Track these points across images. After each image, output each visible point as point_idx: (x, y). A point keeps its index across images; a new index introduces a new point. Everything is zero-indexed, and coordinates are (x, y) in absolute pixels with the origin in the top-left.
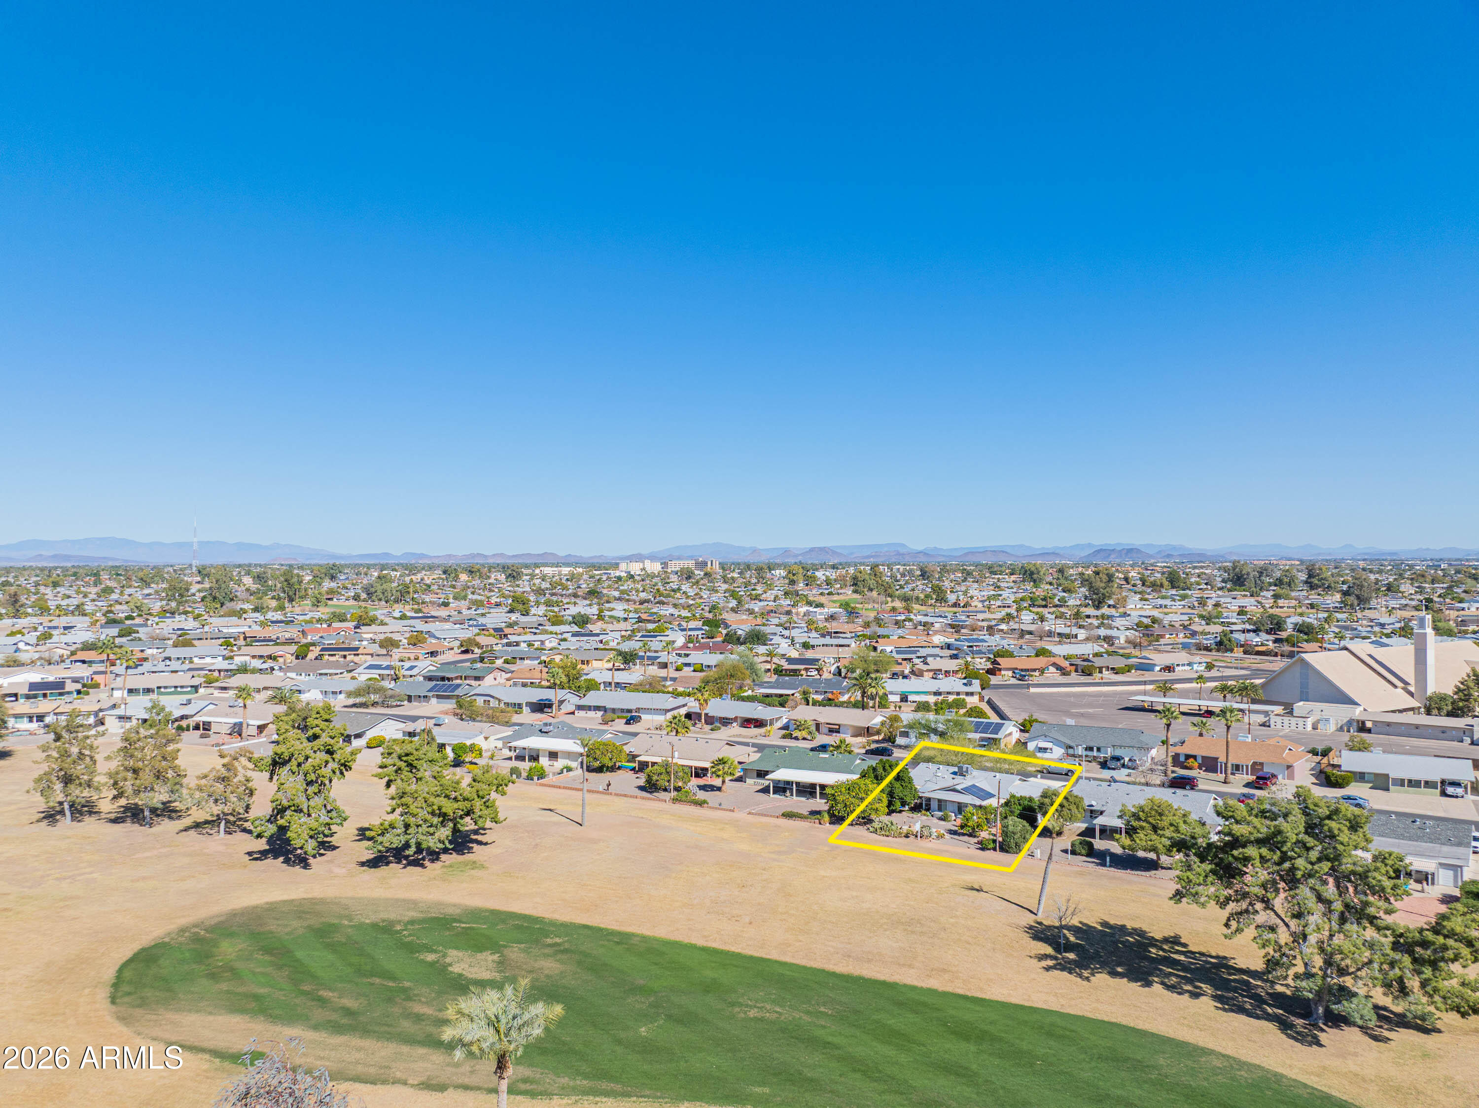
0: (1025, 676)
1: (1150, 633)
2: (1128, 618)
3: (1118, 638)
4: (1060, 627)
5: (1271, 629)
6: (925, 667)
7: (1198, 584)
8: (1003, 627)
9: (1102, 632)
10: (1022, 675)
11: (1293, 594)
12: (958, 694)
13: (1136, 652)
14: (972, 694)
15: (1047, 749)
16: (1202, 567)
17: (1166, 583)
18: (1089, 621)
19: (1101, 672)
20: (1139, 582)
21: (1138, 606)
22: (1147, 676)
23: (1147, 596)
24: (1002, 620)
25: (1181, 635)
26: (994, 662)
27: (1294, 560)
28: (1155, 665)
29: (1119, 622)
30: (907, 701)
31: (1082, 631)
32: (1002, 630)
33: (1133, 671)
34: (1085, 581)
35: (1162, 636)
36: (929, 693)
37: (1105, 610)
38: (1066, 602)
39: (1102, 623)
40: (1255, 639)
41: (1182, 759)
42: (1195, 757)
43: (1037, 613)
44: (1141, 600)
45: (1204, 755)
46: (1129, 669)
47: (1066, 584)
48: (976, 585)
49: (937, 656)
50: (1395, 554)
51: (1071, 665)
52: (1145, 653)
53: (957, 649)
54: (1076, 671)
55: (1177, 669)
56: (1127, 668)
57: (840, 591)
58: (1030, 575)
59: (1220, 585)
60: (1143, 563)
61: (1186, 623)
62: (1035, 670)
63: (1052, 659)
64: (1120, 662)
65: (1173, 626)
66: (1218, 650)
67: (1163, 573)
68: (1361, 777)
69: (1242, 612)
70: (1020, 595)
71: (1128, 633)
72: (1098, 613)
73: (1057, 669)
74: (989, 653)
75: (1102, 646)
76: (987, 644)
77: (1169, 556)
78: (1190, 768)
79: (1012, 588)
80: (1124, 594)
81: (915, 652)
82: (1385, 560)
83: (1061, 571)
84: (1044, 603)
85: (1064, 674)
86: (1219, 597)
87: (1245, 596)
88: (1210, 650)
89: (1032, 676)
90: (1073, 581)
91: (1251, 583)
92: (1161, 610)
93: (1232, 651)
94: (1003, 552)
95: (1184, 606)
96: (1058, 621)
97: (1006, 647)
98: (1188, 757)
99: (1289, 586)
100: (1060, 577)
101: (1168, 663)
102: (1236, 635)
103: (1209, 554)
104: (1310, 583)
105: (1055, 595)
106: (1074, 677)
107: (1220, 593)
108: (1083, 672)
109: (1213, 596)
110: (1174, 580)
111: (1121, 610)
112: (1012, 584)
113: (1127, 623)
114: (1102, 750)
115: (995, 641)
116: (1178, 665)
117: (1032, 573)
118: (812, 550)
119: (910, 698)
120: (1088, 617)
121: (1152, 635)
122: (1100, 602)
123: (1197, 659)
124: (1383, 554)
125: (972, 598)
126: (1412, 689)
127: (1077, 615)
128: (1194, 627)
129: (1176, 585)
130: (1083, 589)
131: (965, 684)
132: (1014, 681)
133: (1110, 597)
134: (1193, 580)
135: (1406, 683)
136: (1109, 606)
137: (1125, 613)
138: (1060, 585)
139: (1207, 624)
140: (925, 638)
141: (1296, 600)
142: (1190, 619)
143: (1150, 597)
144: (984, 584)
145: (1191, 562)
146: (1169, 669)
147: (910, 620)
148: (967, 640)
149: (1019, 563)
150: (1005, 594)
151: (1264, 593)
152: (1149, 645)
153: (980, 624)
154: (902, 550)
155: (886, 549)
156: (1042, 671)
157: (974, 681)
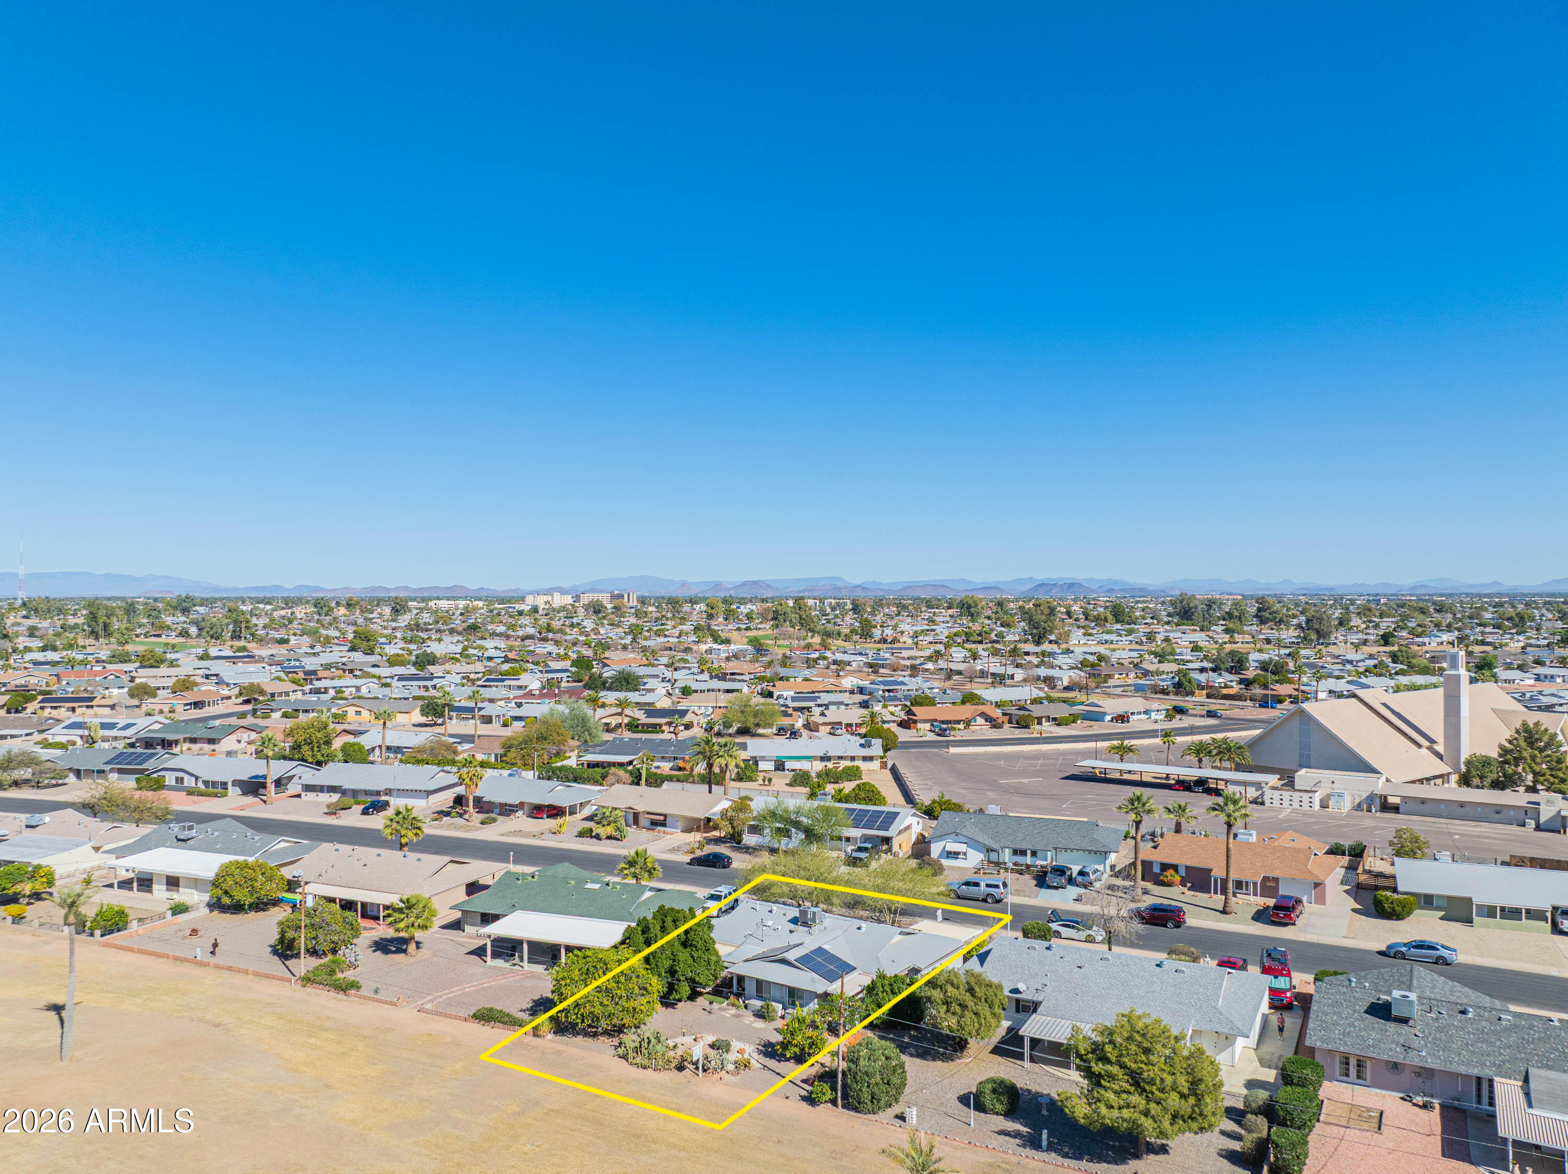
0: (945, 730)
1: (1096, 672)
2: (1071, 655)
3: (1061, 679)
4: (995, 666)
5: (1232, 667)
6: (821, 720)
7: (1144, 618)
8: (930, 666)
9: (1043, 672)
10: (942, 728)
11: (1245, 628)
12: (853, 759)
13: (1081, 697)
14: (871, 759)
15: (959, 853)
16: (1144, 602)
17: (1110, 617)
18: (1028, 658)
19: (1040, 723)
20: (1081, 616)
21: (1082, 642)
22: (1096, 728)
23: (1091, 631)
24: (930, 658)
25: (1132, 675)
26: (910, 712)
27: (1235, 594)
28: (1105, 714)
29: (1061, 660)
30: (784, 769)
31: (1019, 671)
32: (927, 670)
33: (1079, 722)
34: (1027, 616)
35: (1111, 676)
36: (814, 758)
37: (1046, 647)
38: (1003, 637)
39: (1043, 661)
40: (1218, 680)
41: (1156, 869)
42: (1175, 868)
43: (970, 650)
44: (1085, 634)
45: (1189, 864)
46: (1074, 718)
47: (1006, 618)
48: (909, 620)
49: (841, 703)
50: (1332, 589)
51: (1004, 714)
52: (1093, 700)
53: (871, 694)
54: (1010, 722)
55: (1132, 718)
56: (1071, 718)
57: (759, 626)
58: (968, 608)
59: (1166, 619)
60: (1085, 598)
61: (1136, 661)
62: (958, 722)
63: (981, 708)
64: (1062, 711)
65: (1122, 664)
66: (1176, 694)
67: (1106, 608)
68: (1428, 901)
69: (1196, 648)
70: (955, 630)
71: (1071, 673)
72: (1038, 649)
73: (986, 720)
74: (905, 699)
75: (1041, 689)
76: (905, 688)
77: (1111, 590)
78: (1169, 884)
79: (947, 622)
80: (1067, 629)
81: (814, 699)
82: (1325, 595)
83: (1000, 604)
84: (980, 638)
85: (994, 727)
86: (1167, 631)
87: (1195, 630)
88: (1168, 694)
89: (955, 729)
90: (1012, 615)
91: (1198, 617)
92: (1107, 646)
93: (1192, 694)
94: (944, 586)
95: (1131, 641)
96: (992, 659)
97: (927, 691)
98: (1165, 867)
99: (1240, 619)
100: (999, 610)
101: (1120, 710)
102: (1195, 676)
103: (1150, 588)
104: (1261, 617)
105: (992, 630)
106: (1008, 731)
107: (1166, 627)
108: (1018, 723)
109: (1162, 632)
110: (1119, 614)
111: (1064, 646)
112: (948, 619)
113: (1069, 661)
114: (1039, 854)
115: (915, 684)
116: (1133, 714)
117: (969, 607)
118: (745, 584)
119: (788, 765)
120: (1027, 654)
121: (1099, 675)
122: (1040, 638)
123: (1155, 705)
124: (1322, 589)
125: (902, 633)
126: (1440, 748)
127: (1014, 652)
128: (1145, 666)
129: (1121, 619)
130: (1023, 624)
131: (862, 745)
132: (931, 737)
133: (1051, 632)
134: (1138, 614)
135: (1432, 741)
136: (1051, 642)
137: (1068, 649)
138: (998, 619)
139: (1160, 662)
140: (832, 680)
141: (1249, 634)
142: (1141, 656)
143: (1094, 631)
144: (919, 618)
145: (1134, 597)
146: (1122, 718)
147: (825, 658)
148: (884, 683)
149: (959, 597)
150: (939, 629)
151: (1214, 628)
152: (1097, 687)
153: (903, 662)
154: (839, 584)
155: (822, 583)
156: (968, 723)
157: (874, 741)
